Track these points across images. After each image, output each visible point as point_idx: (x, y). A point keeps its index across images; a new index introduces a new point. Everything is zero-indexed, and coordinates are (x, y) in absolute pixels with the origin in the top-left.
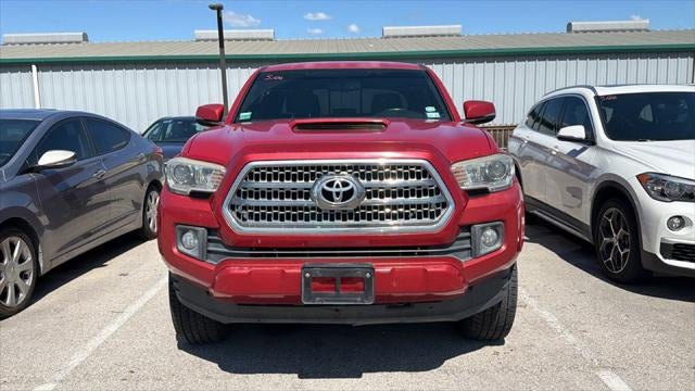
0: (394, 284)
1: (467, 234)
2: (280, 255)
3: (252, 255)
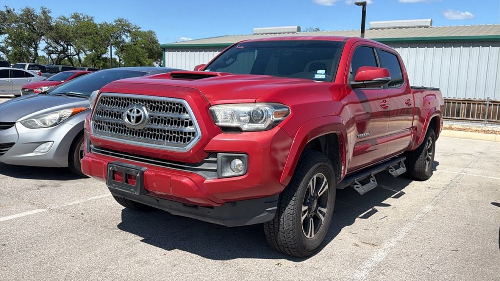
0: (155, 185)
1: (214, 159)
2: (112, 155)
3: (102, 152)
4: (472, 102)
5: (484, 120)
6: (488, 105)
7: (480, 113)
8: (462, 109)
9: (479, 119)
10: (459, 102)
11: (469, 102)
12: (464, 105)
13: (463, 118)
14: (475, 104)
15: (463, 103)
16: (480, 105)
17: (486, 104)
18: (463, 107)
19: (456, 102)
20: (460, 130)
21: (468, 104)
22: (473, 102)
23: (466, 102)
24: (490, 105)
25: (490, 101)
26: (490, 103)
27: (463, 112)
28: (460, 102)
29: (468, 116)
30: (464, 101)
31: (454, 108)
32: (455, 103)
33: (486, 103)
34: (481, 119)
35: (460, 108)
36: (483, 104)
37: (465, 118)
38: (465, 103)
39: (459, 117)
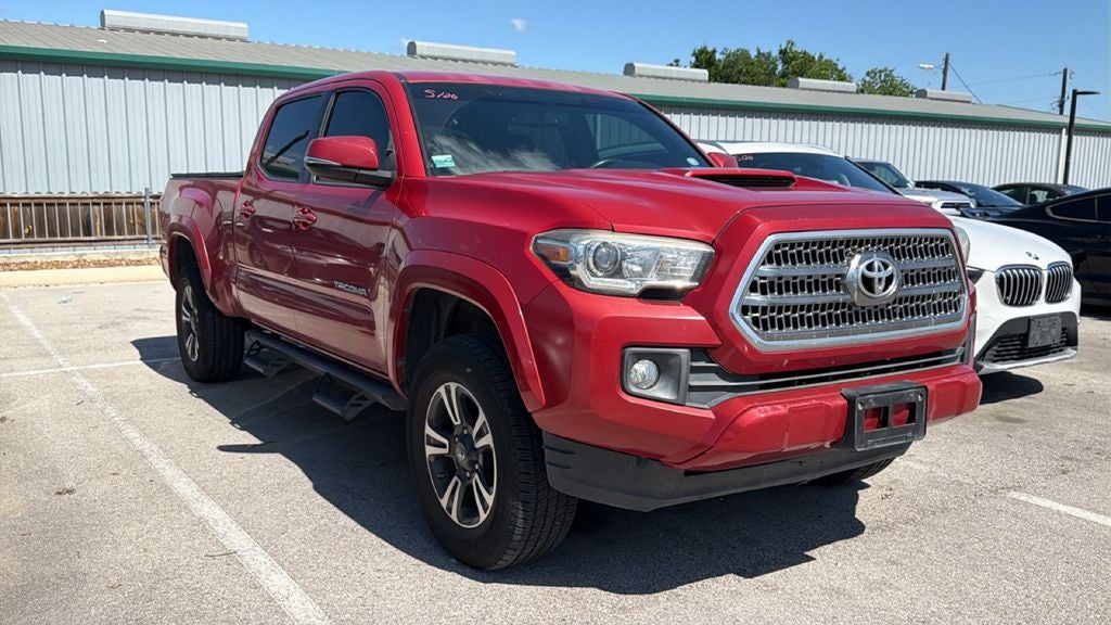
4: (113, 201)
5: (146, 236)
6: (147, 205)
7: (134, 224)
8: (95, 217)
9: (133, 237)
10: (85, 202)
11: (107, 201)
12: (96, 207)
13: (99, 237)
14: (121, 204)
15: (94, 204)
16: (130, 207)
17: (142, 204)
18: (97, 212)
19: (79, 202)
20: (99, 264)
21: (105, 204)
22: (116, 201)
23: (102, 201)
24: (152, 204)
25: (151, 197)
26: (152, 200)
27: (98, 224)
28: (87, 201)
29: (109, 231)
30: (96, 201)
31: (74, 215)
32: (76, 204)
33: (143, 200)
34: (137, 236)
35: (89, 216)
36: (137, 203)
37: (104, 237)
38: (99, 204)
39: (90, 235)
